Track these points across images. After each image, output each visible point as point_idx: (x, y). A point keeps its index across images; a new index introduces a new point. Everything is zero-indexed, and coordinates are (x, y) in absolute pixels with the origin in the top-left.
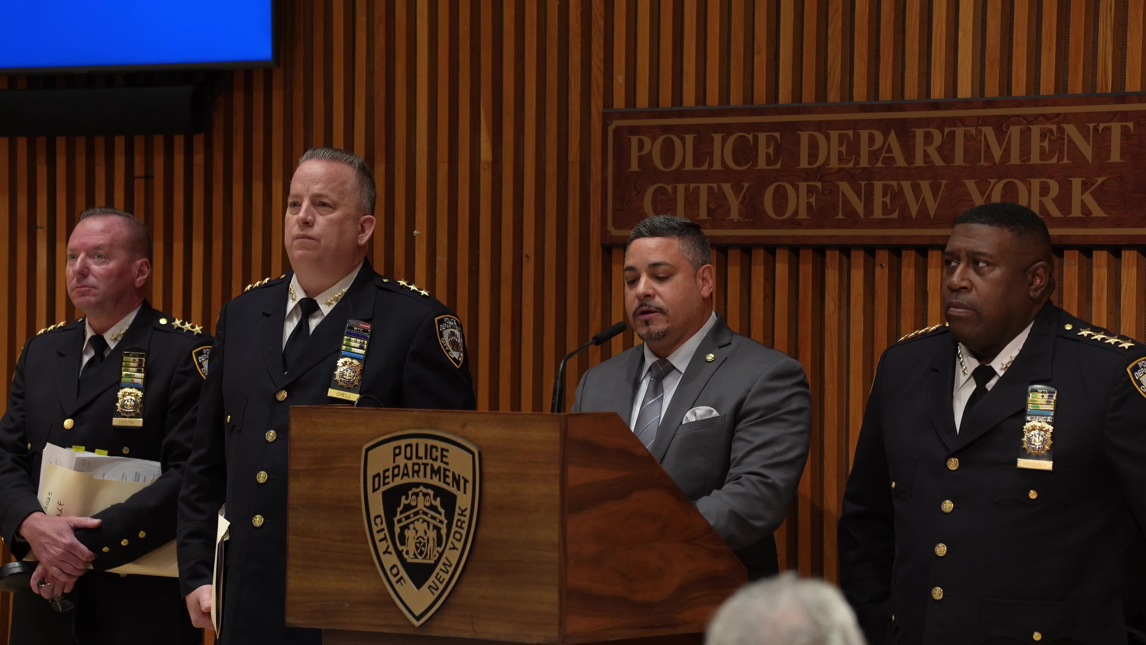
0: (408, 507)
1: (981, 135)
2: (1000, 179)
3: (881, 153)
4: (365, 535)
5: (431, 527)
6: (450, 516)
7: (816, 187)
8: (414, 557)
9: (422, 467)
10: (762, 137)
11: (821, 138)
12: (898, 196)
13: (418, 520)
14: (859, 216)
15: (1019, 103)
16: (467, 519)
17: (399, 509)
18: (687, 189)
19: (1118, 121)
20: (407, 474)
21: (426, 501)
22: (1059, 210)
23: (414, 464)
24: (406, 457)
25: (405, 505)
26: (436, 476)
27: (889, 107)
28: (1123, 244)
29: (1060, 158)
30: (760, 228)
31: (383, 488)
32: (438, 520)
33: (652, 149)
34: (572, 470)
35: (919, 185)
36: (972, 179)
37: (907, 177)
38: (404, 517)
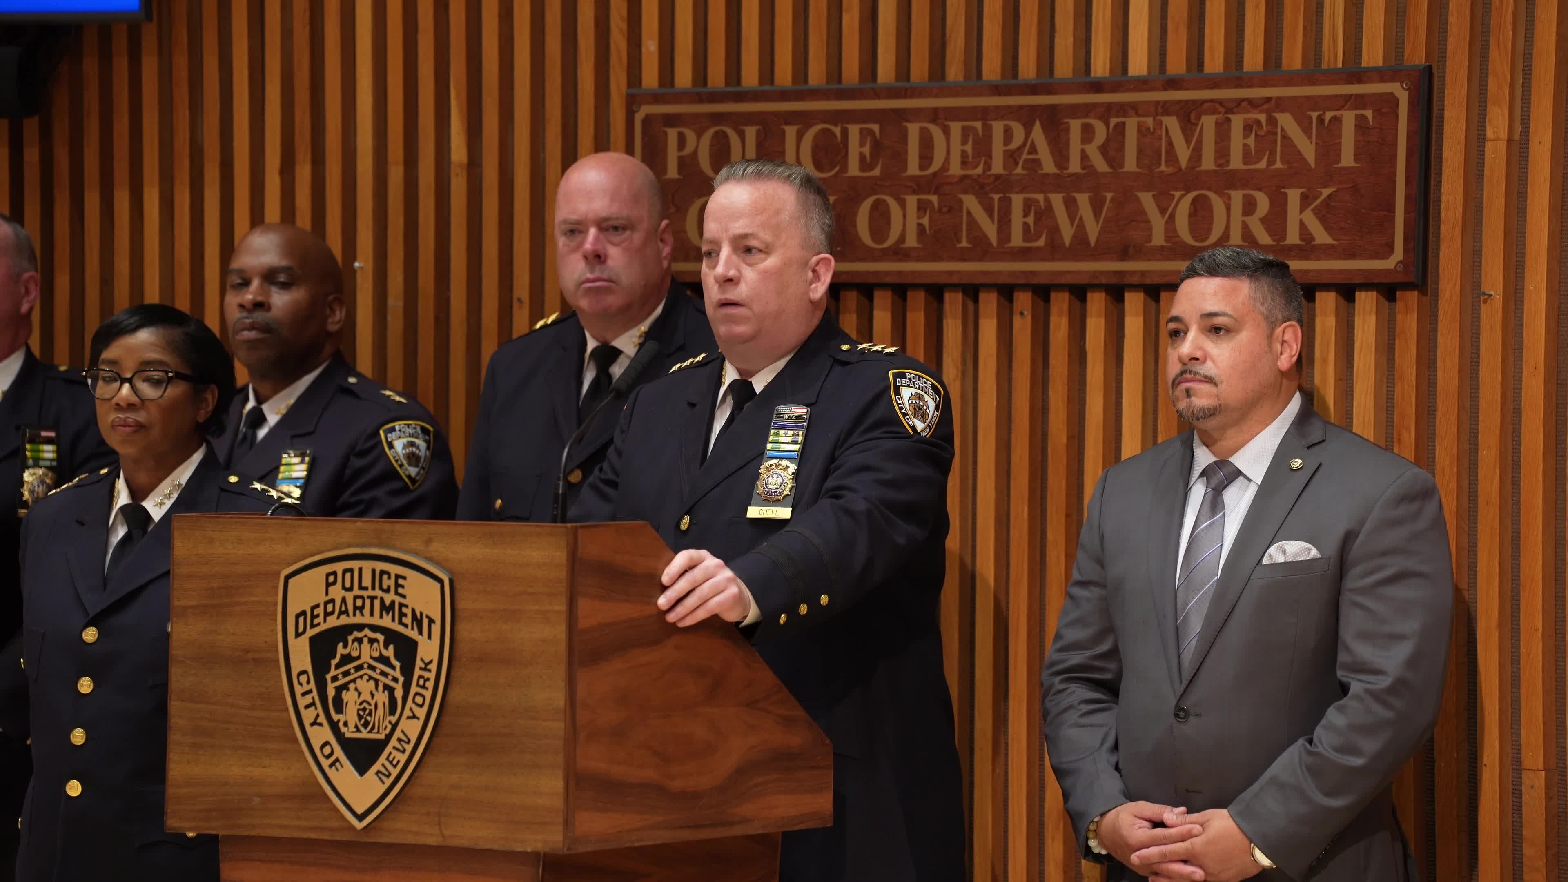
0: (347, 659)
1: (1161, 129)
2: (1188, 190)
3: (1022, 154)
4: (285, 699)
5: (381, 688)
6: (408, 671)
7: (930, 202)
8: (355, 730)
9: (368, 602)
10: (854, 130)
11: (936, 132)
12: (1045, 214)
13: (361, 677)
14: (990, 244)
15: (1214, 83)
16: (432, 676)
17: (334, 662)
19: (1349, 109)
20: (346, 612)
21: (373, 650)
22: (1270, 236)
23: (356, 597)
24: (344, 588)
25: (342, 656)
26: (388, 614)
27: (1032, 89)
28: (1357, 282)
29: (1271, 162)
30: (852, 261)
31: (310, 632)
32: (390, 677)
33: (697, 147)
34: (584, 605)
35: (1074, 200)
36: (1148, 191)
37: (1057, 189)
38: (341, 673)
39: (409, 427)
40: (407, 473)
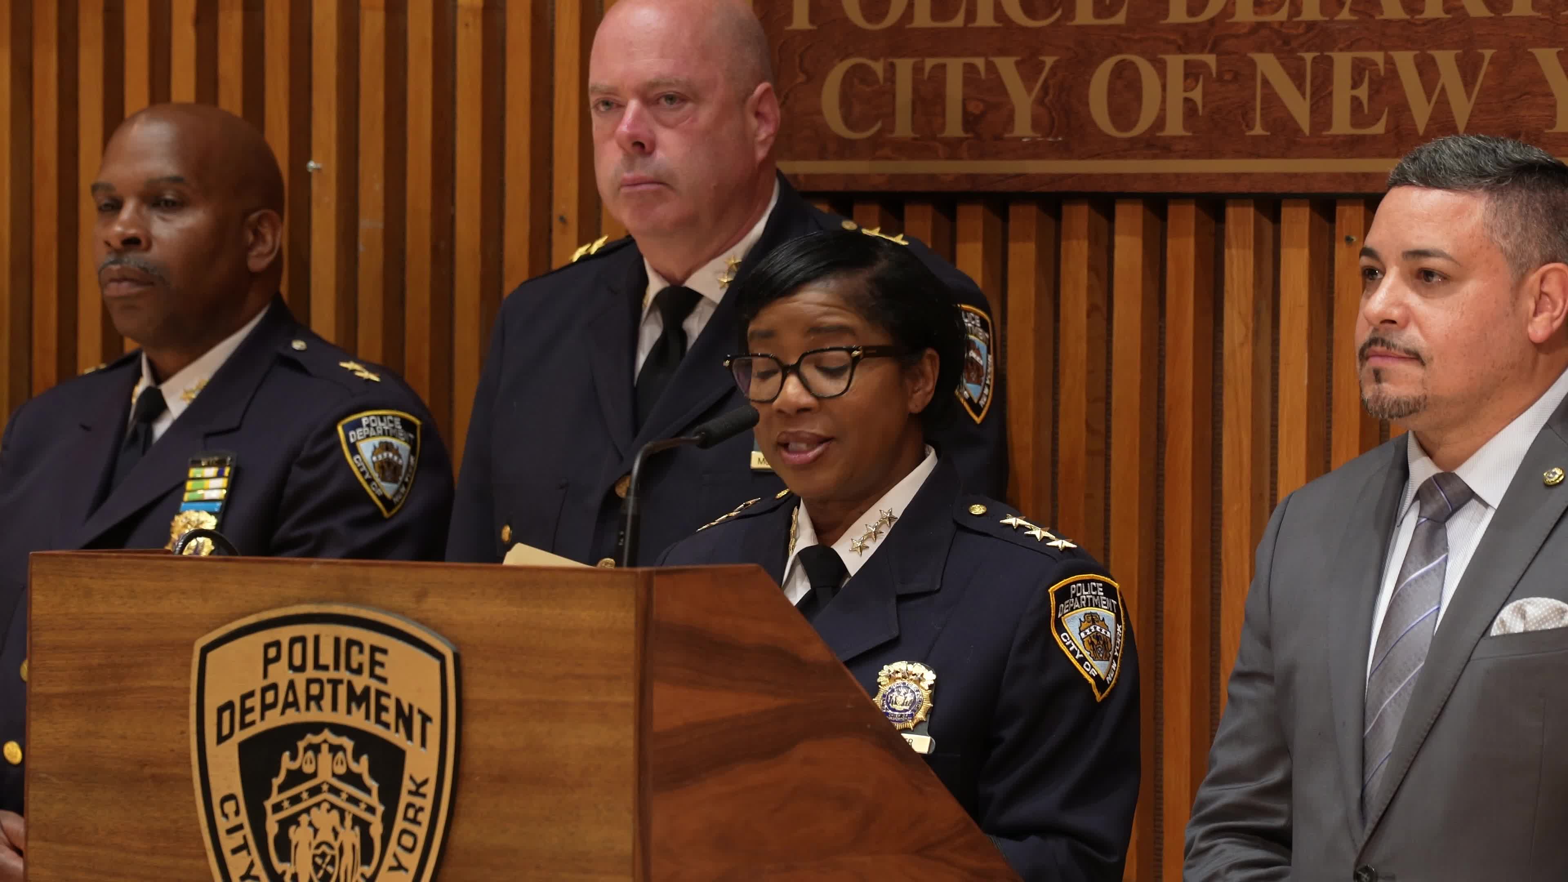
0: (296, 777)
4: (201, 839)
5: (348, 821)
6: (389, 796)
7: (1205, 65)
9: (328, 688)
12: (1386, 83)
13: (318, 805)
14: (1298, 130)
16: (427, 804)
17: (277, 782)
18: (917, 70)
20: (295, 704)
23: (310, 682)
24: (292, 666)
25: (289, 772)
26: (359, 706)
30: (1080, 158)
31: (241, 735)
32: (363, 806)
34: (662, 694)
35: (1433, 60)
36: (1550, 47)
37: (1407, 43)
38: (289, 799)
39: (382, 421)
40: (379, 492)
